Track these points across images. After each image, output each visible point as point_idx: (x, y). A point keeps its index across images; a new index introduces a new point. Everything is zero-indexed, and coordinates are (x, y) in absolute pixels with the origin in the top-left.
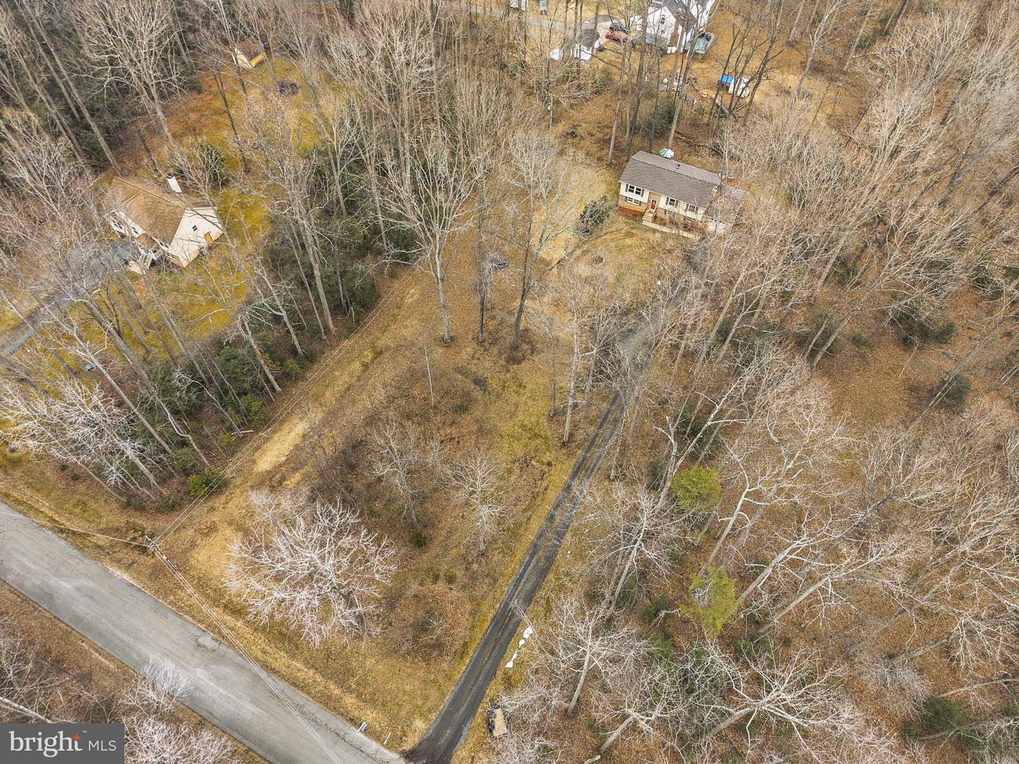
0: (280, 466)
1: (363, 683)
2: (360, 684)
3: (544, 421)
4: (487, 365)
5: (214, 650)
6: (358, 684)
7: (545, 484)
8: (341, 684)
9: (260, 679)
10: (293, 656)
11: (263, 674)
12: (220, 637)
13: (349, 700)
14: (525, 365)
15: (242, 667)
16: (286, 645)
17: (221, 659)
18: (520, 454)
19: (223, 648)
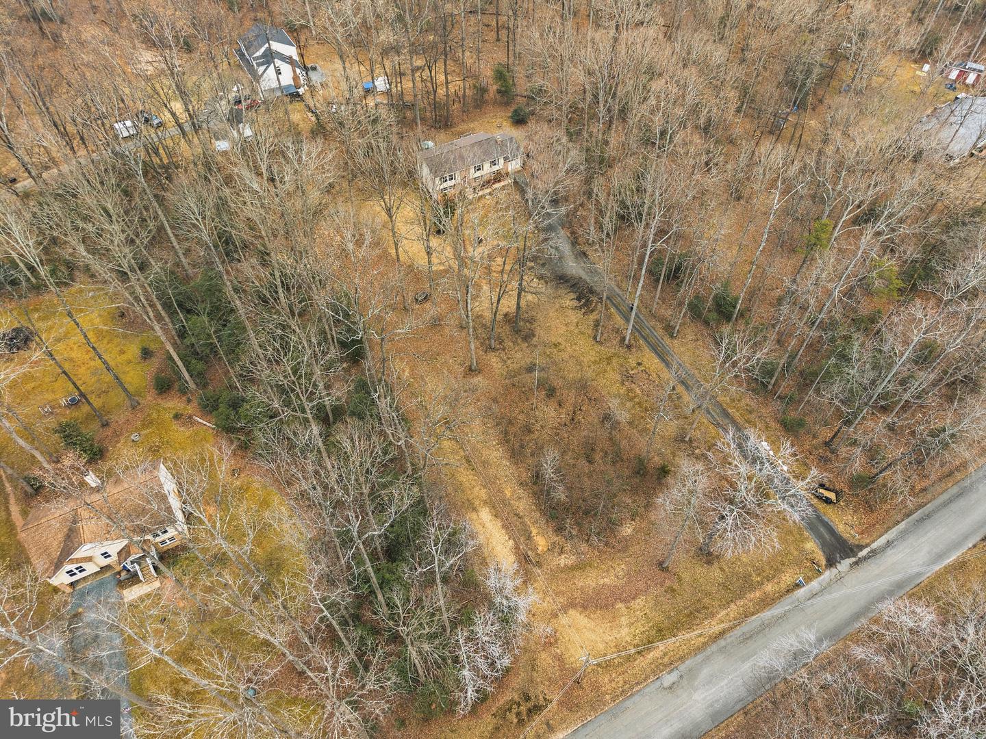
0: (517, 548)
1: (760, 571)
2: (759, 574)
3: (598, 348)
4: (519, 355)
5: (681, 676)
6: (759, 575)
7: (655, 375)
8: (752, 587)
9: (725, 647)
10: (713, 615)
11: (722, 643)
12: (670, 666)
13: (769, 587)
14: (538, 332)
15: (708, 658)
16: (700, 615)
17: (692, 674)
18: (618, 377)
19: (682, 667)
